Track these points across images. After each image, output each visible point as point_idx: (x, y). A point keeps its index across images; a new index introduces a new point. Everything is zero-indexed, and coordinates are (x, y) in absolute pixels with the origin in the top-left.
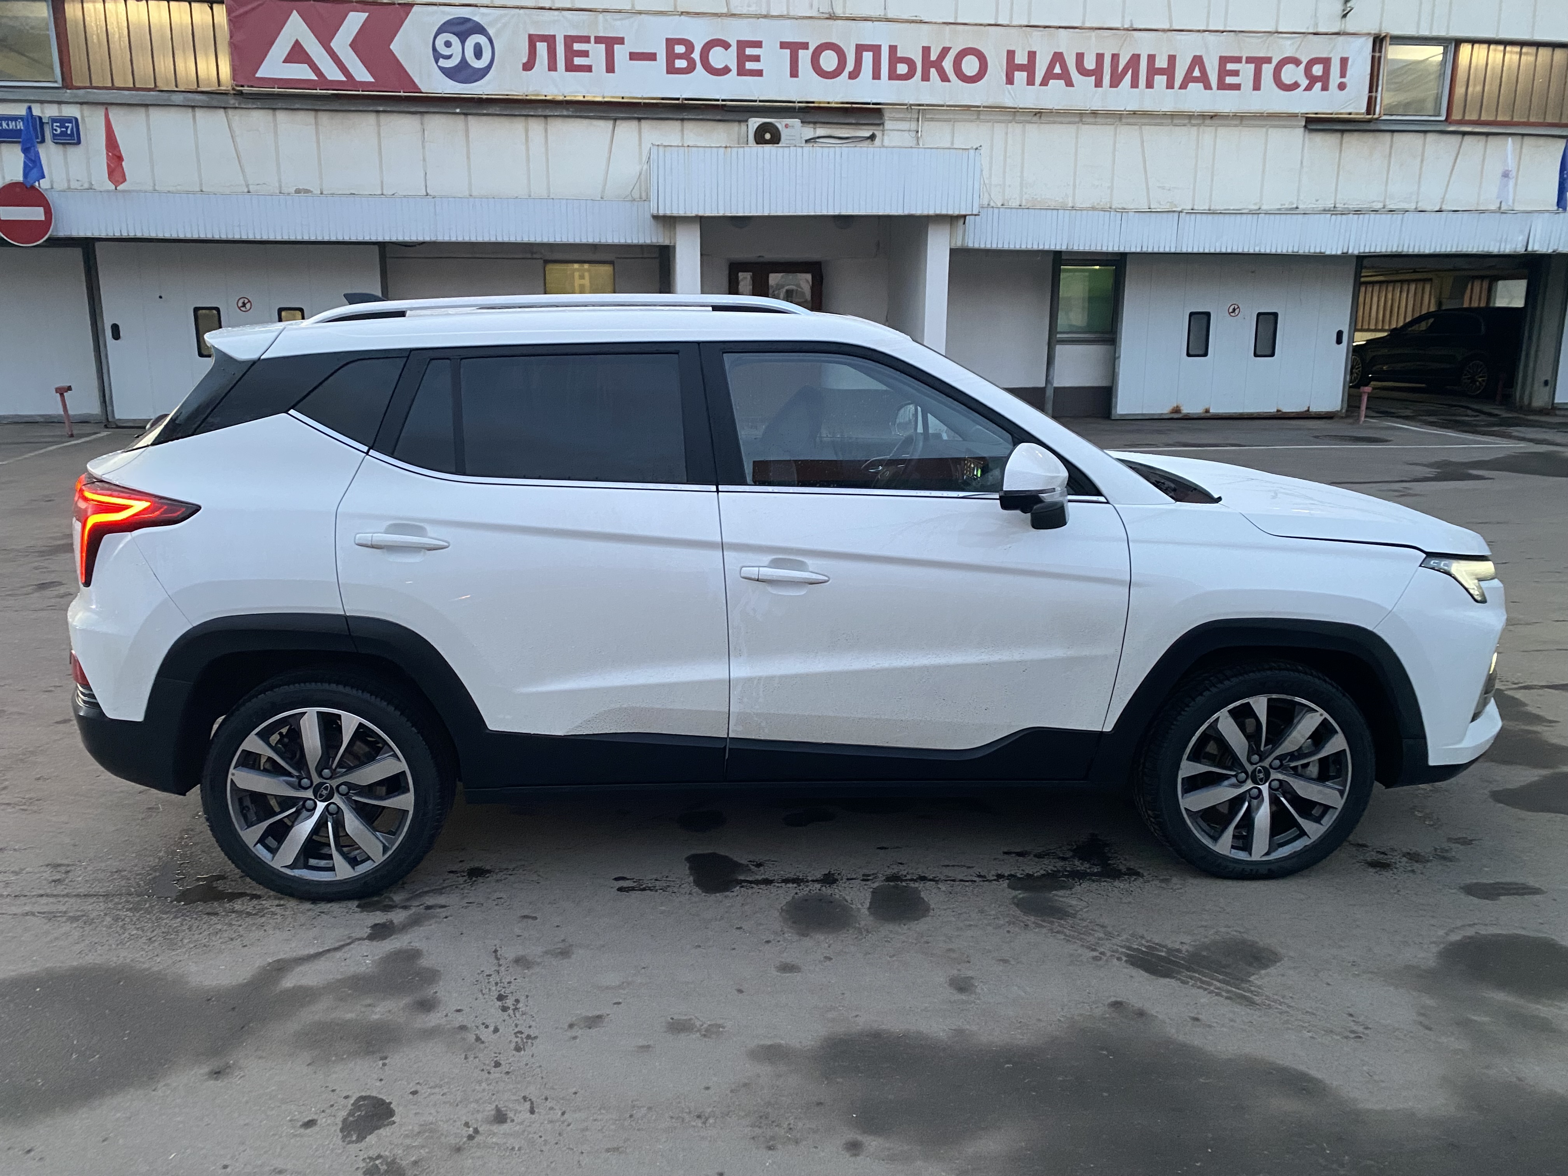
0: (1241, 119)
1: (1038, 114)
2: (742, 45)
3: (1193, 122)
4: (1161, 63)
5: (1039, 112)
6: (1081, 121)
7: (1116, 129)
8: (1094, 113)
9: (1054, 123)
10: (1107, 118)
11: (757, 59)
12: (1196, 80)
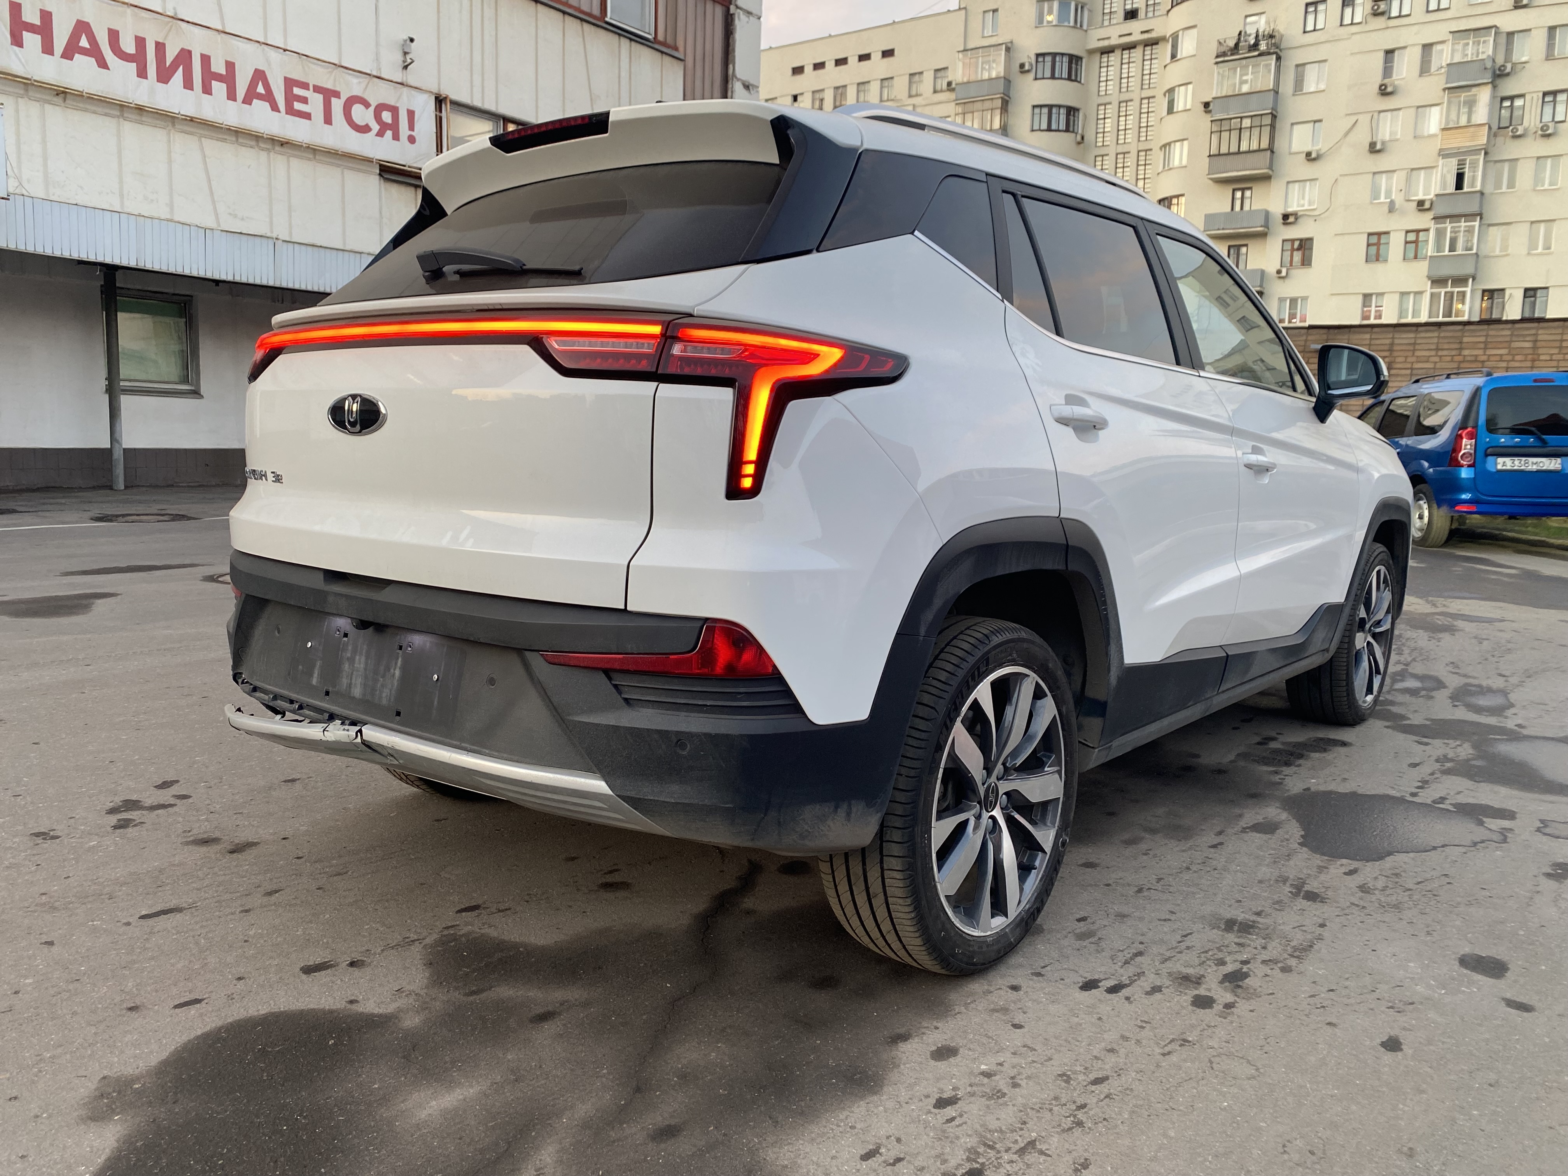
0: (313, 152)
1: (62, 94)
3: (262, 145)
4: (219, 67)
5: (63, 92)
6: (123, 116)
7: (169, 134)
8: (140, 109)
9: (86, 110)
10: (157, 119)
12: (260, 97)
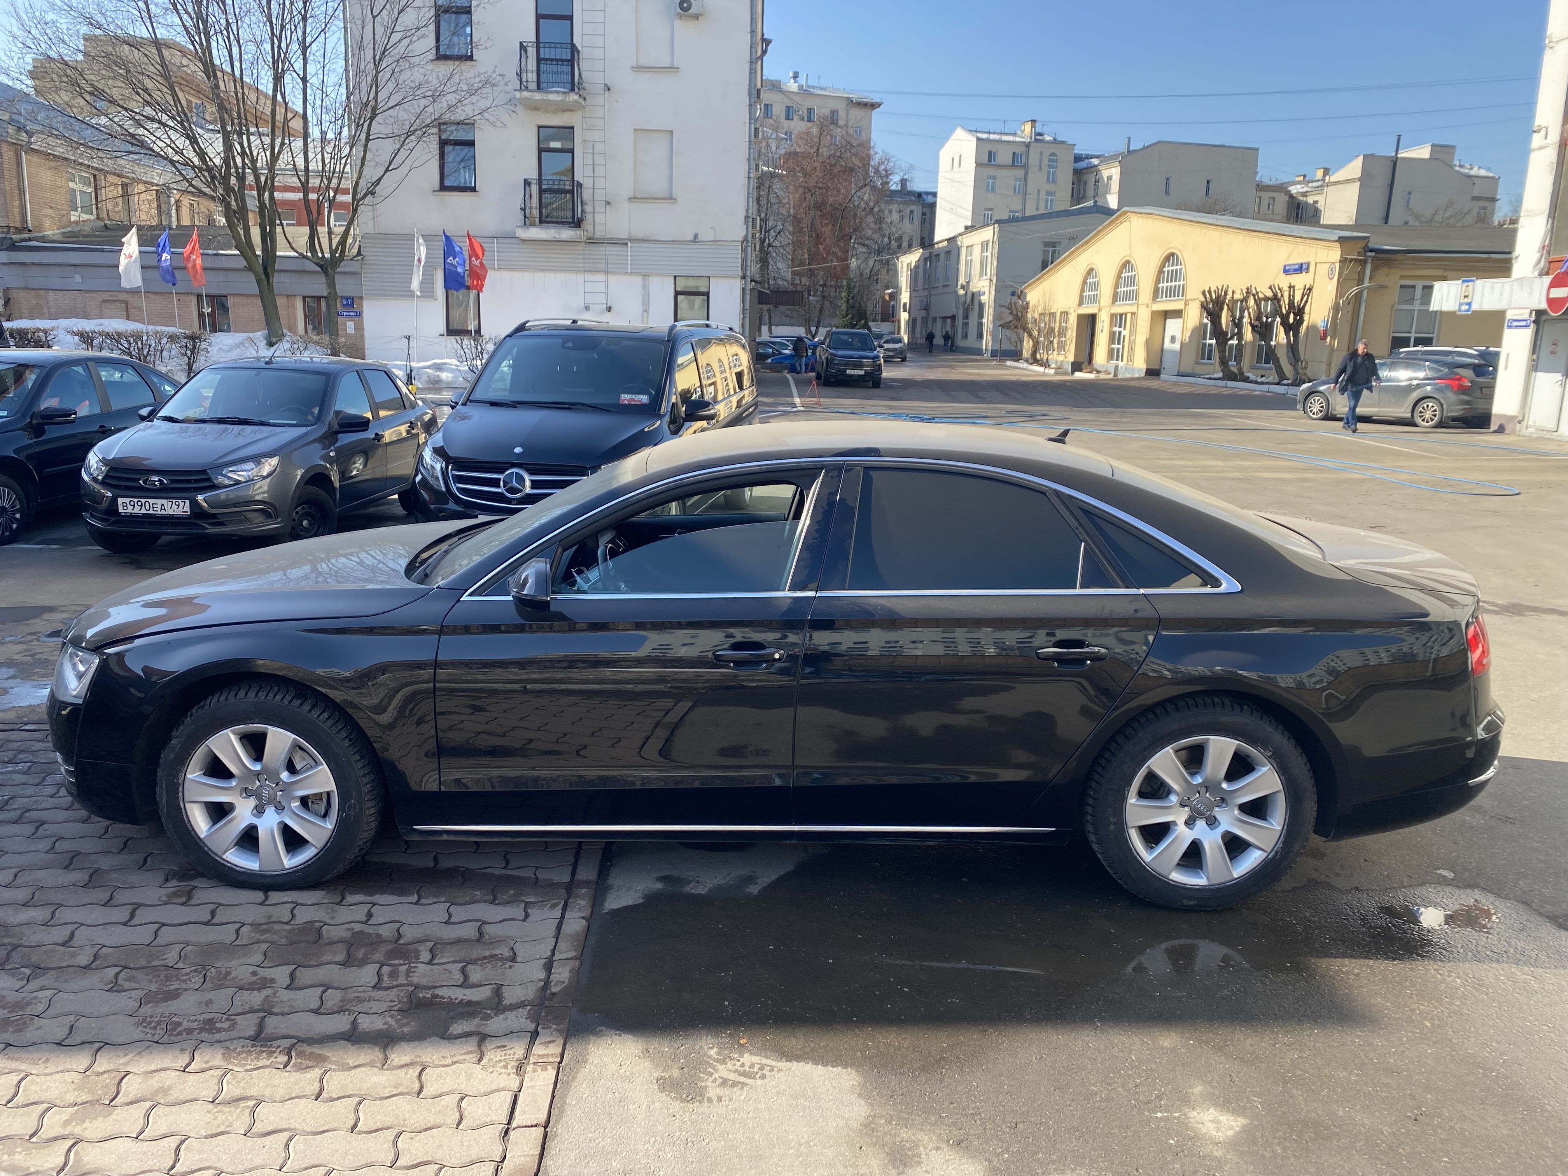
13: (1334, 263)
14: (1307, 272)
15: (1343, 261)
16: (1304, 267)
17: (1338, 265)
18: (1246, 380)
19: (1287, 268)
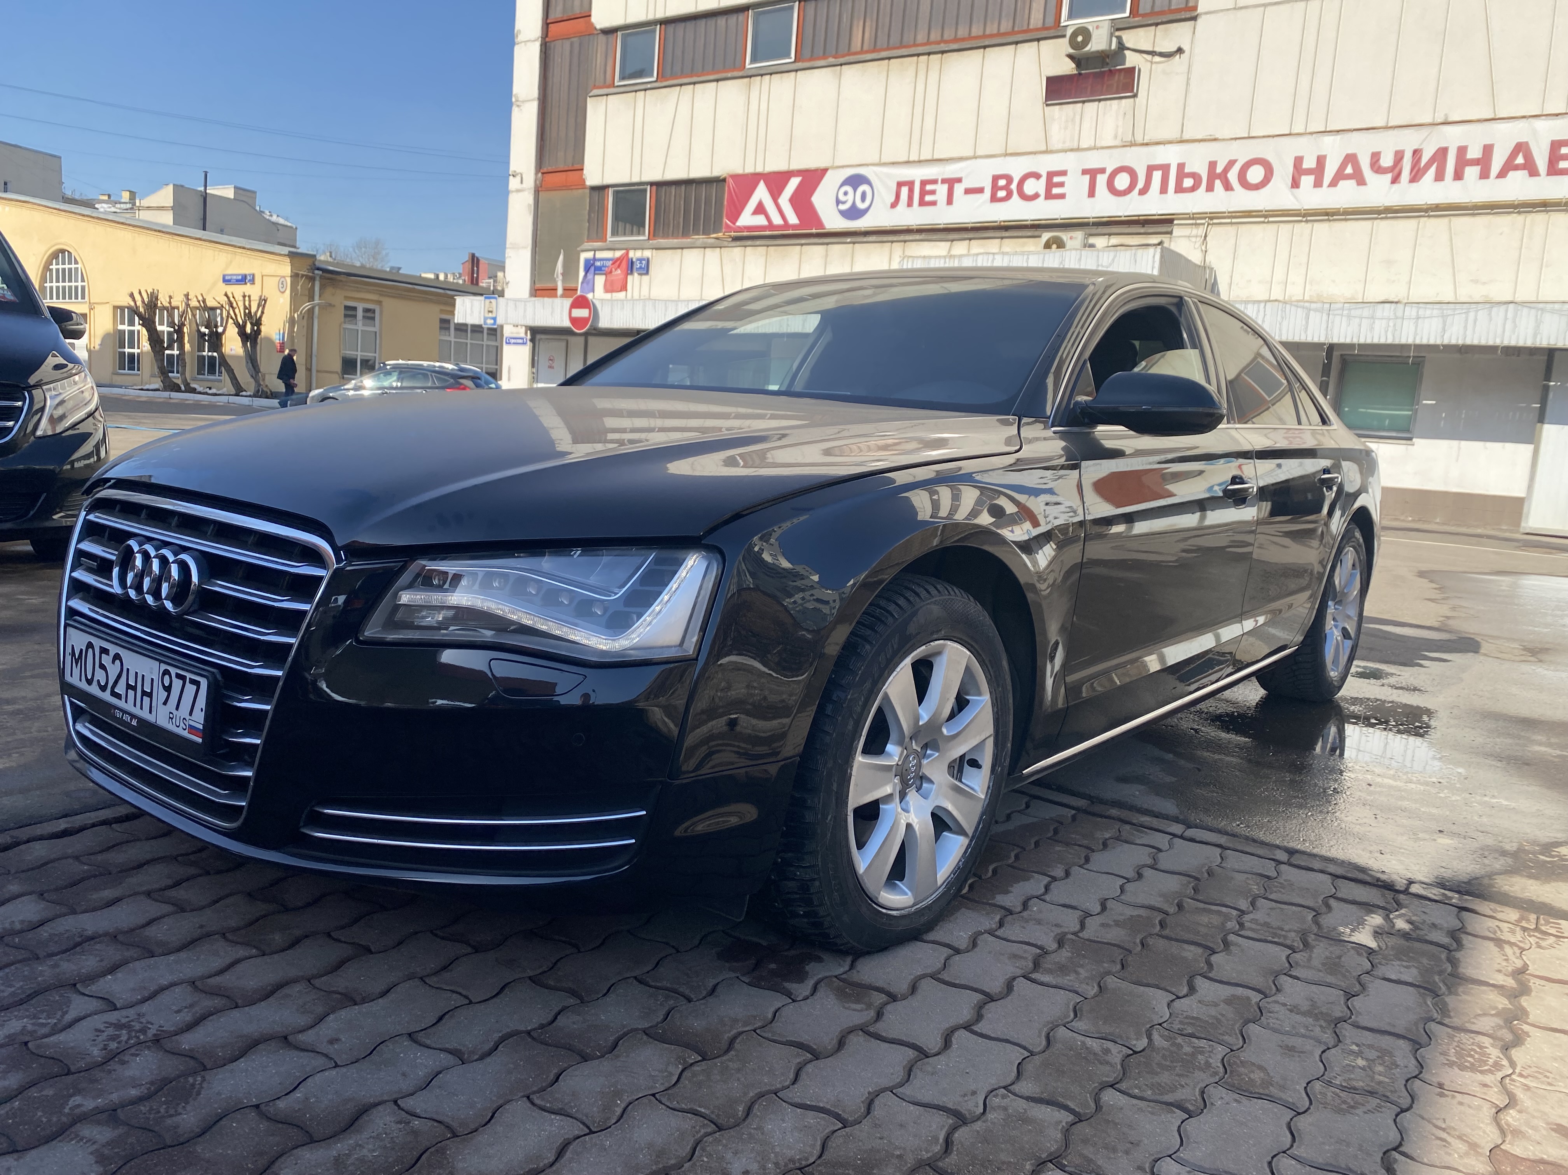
2: (1051, 175)
3: (1520, 210)
4: (1474, 153)
5: (1328, 212)
6: (1379, 217)
7: (1420, 222)
8: (1390, 209)
9: (1348, 220)
11: (1061, 185)
12: (1519, 167)
13: (284, 277)
14: (254, 284)
15: (295, 276)
16: (248, 278)
17: (289, 280)
18: (194, 391)
19: (227, 278)
